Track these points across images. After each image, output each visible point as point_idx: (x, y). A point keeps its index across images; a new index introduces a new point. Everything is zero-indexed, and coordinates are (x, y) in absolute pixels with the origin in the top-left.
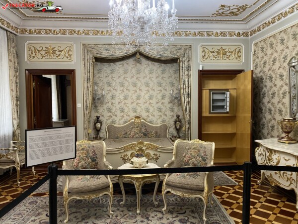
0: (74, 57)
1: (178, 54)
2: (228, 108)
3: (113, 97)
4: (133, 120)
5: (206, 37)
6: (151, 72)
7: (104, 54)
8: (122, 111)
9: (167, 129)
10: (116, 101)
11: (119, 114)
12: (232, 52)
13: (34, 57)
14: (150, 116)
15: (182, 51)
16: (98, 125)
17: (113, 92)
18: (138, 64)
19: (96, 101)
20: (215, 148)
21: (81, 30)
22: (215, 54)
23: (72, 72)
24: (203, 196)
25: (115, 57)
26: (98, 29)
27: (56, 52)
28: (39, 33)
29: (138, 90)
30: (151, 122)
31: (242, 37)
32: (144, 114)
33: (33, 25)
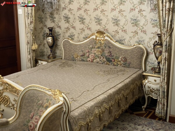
4: (94, 37)
9: (143, 56)
30: (120, 42)
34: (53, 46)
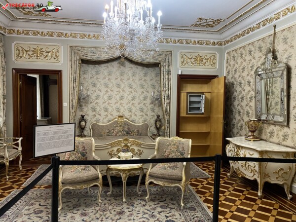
0: (61, 58)
1: (160, 59)
2: (203, 109)
3: (98, 97)
4: (116, 120)
5: (185, 45)
6: (134, 74)
7: (91, 57)
8: (106, 110)
9: (148, 128)
10: (100, 101)
11: (103, 113)
12: (208, 59)
13: (21, 57)
14: (133, 115)
15: (163, 56)
16: (83, 123)
17: (98, 92)
18: (122, 67)
19: (82, 101)
20: (192, 146)
21: (69, 33)
22: (193, 60)
23: (59, 73)
24: (181, 185)
25: (100, 59)
26: (85, 33)
27: (44, 53)
28: (27, 34)
29: (121, 91)
30: (133, 121)
31: (217, 46)
32: (127, 114)
33: (21, 26)
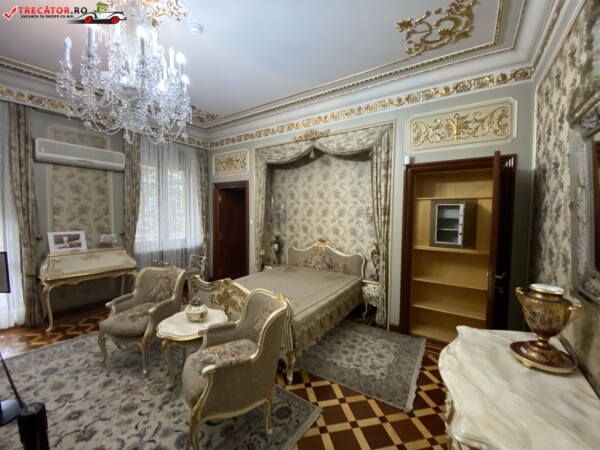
0: (248, 166)
1: (370, 142)
2: (460, 238)
4: (316, 245)
5: (422, 102)
7: (275, 158)
8: (305, 229)
9: (361, 263)
10: (299, 217)
11: (302, 234)
12: (482, 121)
13: (219, 170)
14: (340, 240)
15: (376, 136)
16: (276, 246)
18: (325, 167)
21: (254, 132)
22: (442, 130)
23: (246, 183)
25: (286, 160)
27: (234, 162)
28: (222, 144)
29: (324, 203)
30: (340, 249)
31: (512, 83)
32: (332, 237)
34: (279, 252)
